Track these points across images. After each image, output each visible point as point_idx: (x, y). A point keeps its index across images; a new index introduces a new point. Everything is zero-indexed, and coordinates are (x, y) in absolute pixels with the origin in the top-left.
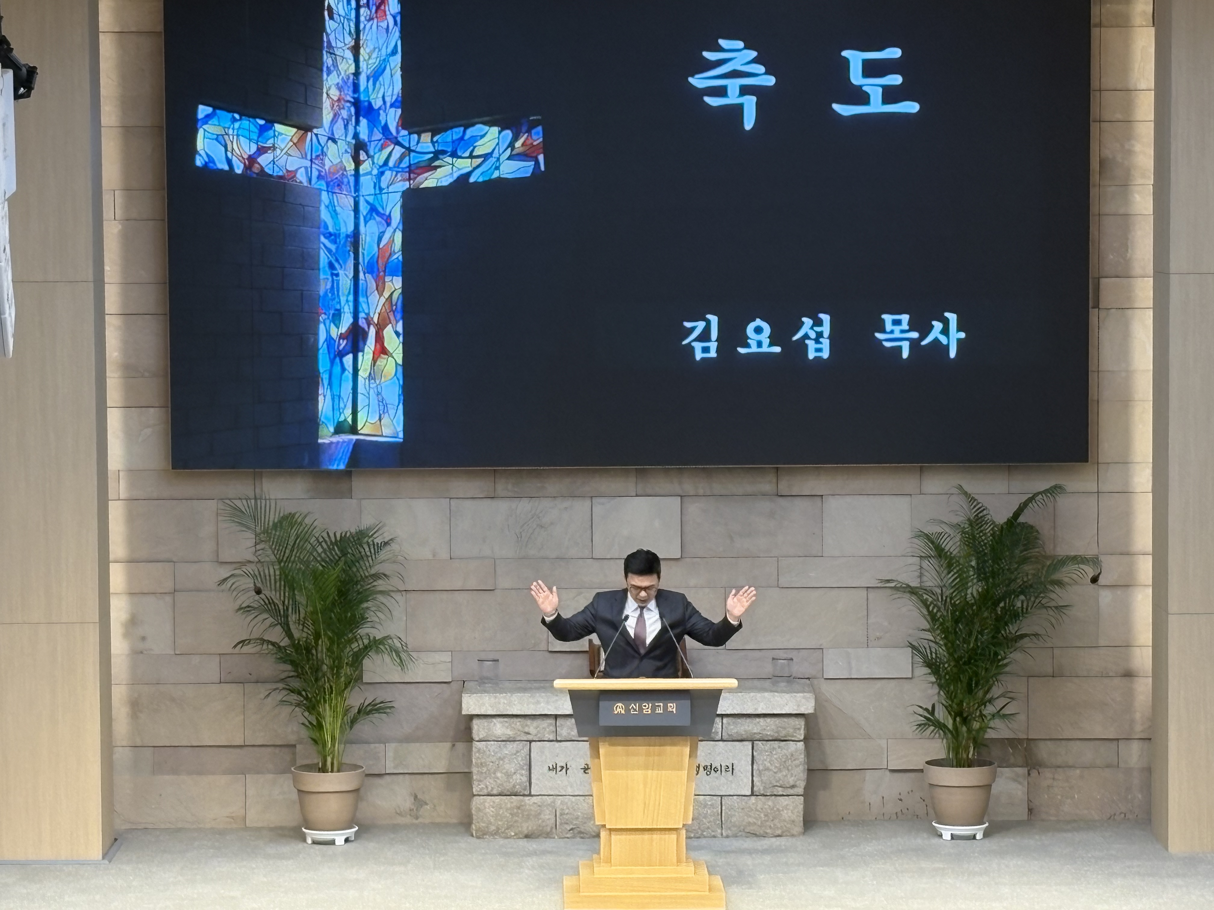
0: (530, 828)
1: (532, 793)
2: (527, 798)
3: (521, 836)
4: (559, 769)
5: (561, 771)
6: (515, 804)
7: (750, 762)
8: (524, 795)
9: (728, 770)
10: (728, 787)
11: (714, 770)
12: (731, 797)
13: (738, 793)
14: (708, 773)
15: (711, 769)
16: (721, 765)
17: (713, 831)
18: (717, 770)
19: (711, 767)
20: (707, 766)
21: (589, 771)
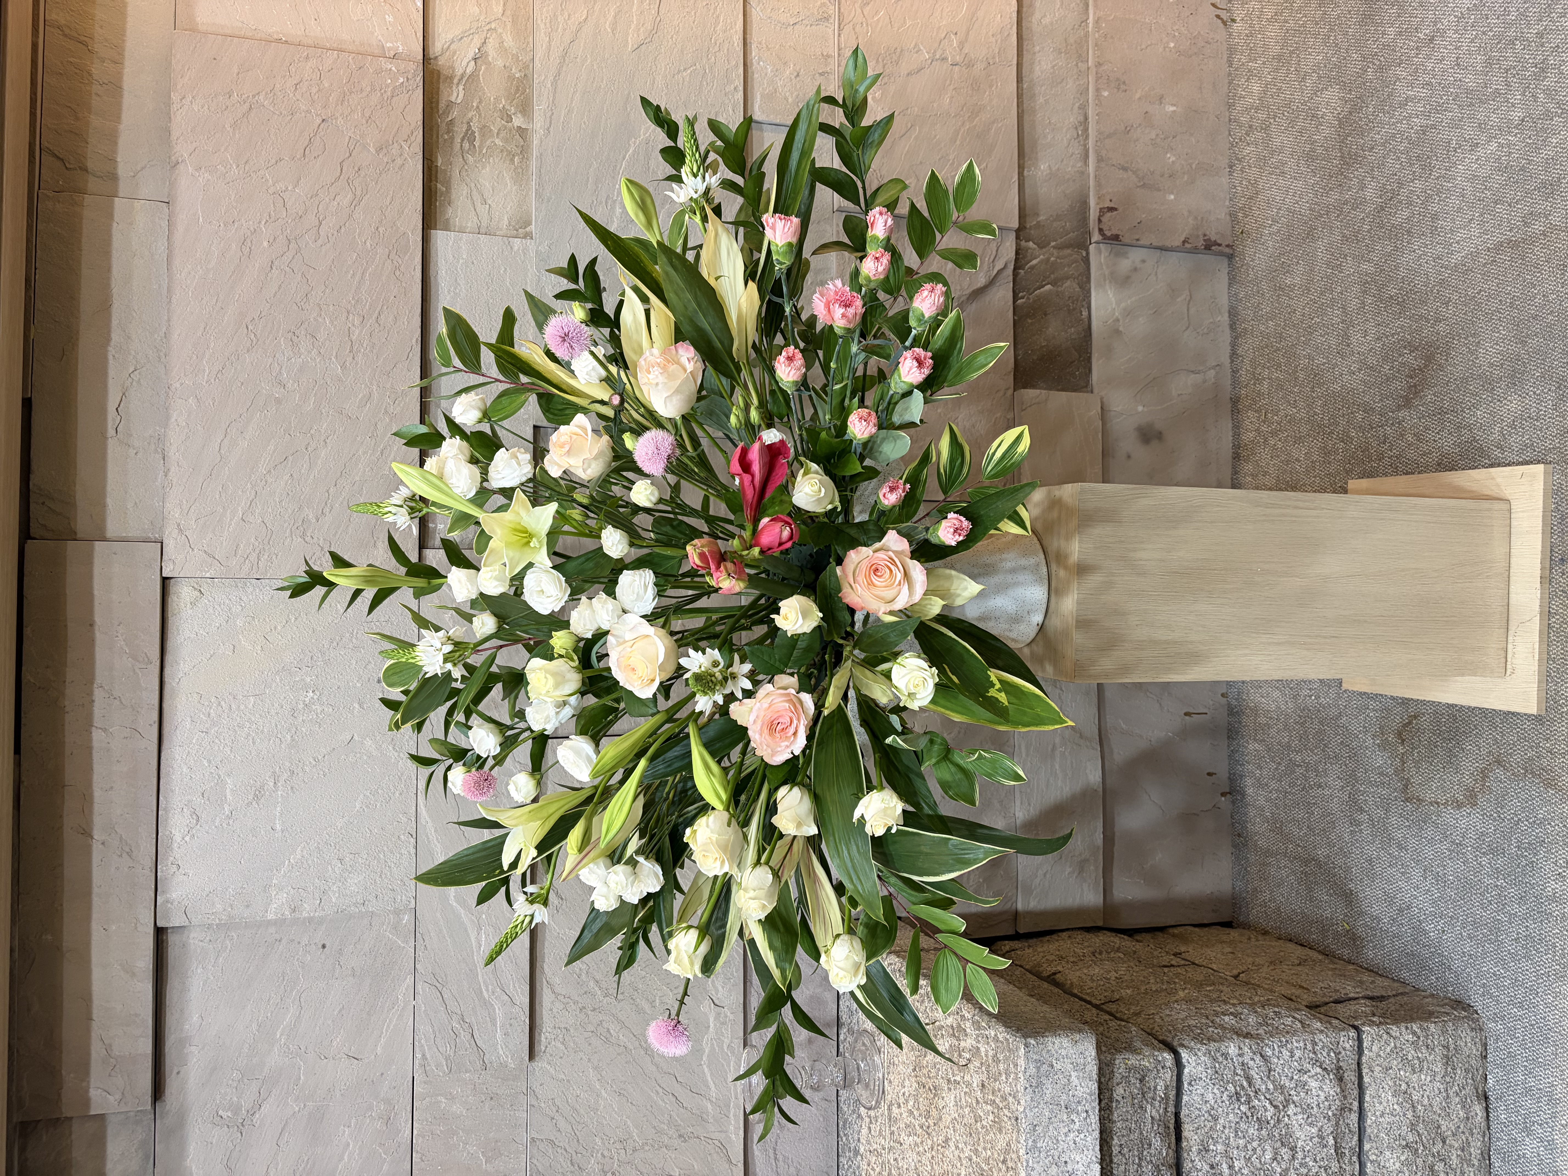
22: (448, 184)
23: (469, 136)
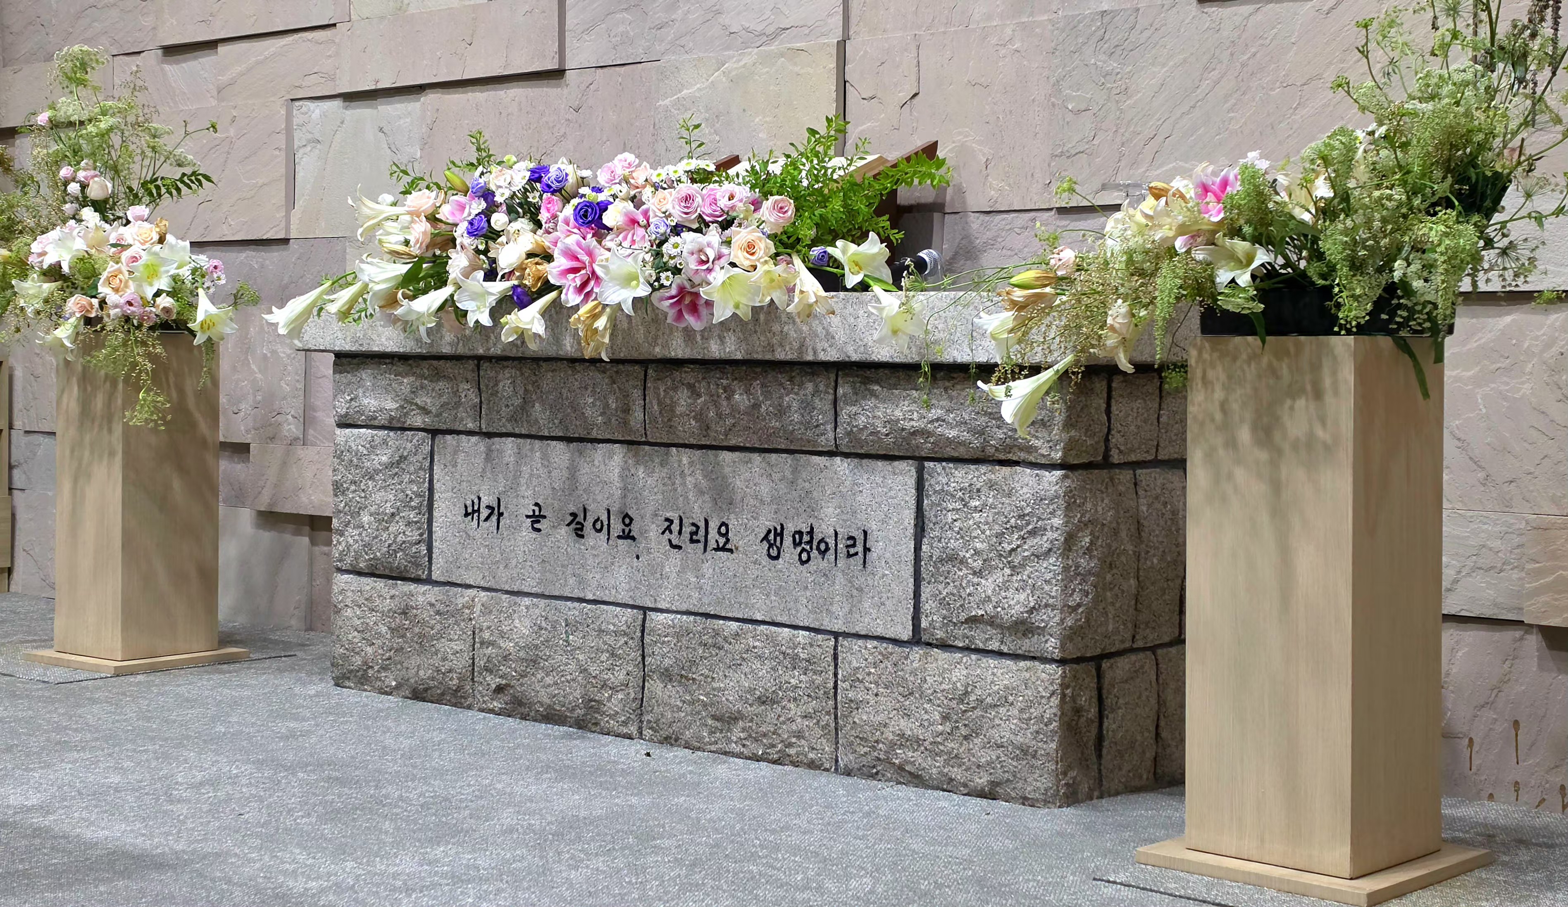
1: (434, 578)
2: (423, 589)
3: (407, 692)
5: (487, 519)
6: (398, 602)
7: (911, 531)
8: (417, 580)
9: (852, 551)
10: (853, 606)
11: (818, 549)
12: (860, 642)
13: (879, 631)
14: (804, 556)
15: (810, 542)
16: (836, 534)
17: (813, 749)
18: (827, 549)
19: (812, 538)
20: (800, 533)
21: (543, 525)
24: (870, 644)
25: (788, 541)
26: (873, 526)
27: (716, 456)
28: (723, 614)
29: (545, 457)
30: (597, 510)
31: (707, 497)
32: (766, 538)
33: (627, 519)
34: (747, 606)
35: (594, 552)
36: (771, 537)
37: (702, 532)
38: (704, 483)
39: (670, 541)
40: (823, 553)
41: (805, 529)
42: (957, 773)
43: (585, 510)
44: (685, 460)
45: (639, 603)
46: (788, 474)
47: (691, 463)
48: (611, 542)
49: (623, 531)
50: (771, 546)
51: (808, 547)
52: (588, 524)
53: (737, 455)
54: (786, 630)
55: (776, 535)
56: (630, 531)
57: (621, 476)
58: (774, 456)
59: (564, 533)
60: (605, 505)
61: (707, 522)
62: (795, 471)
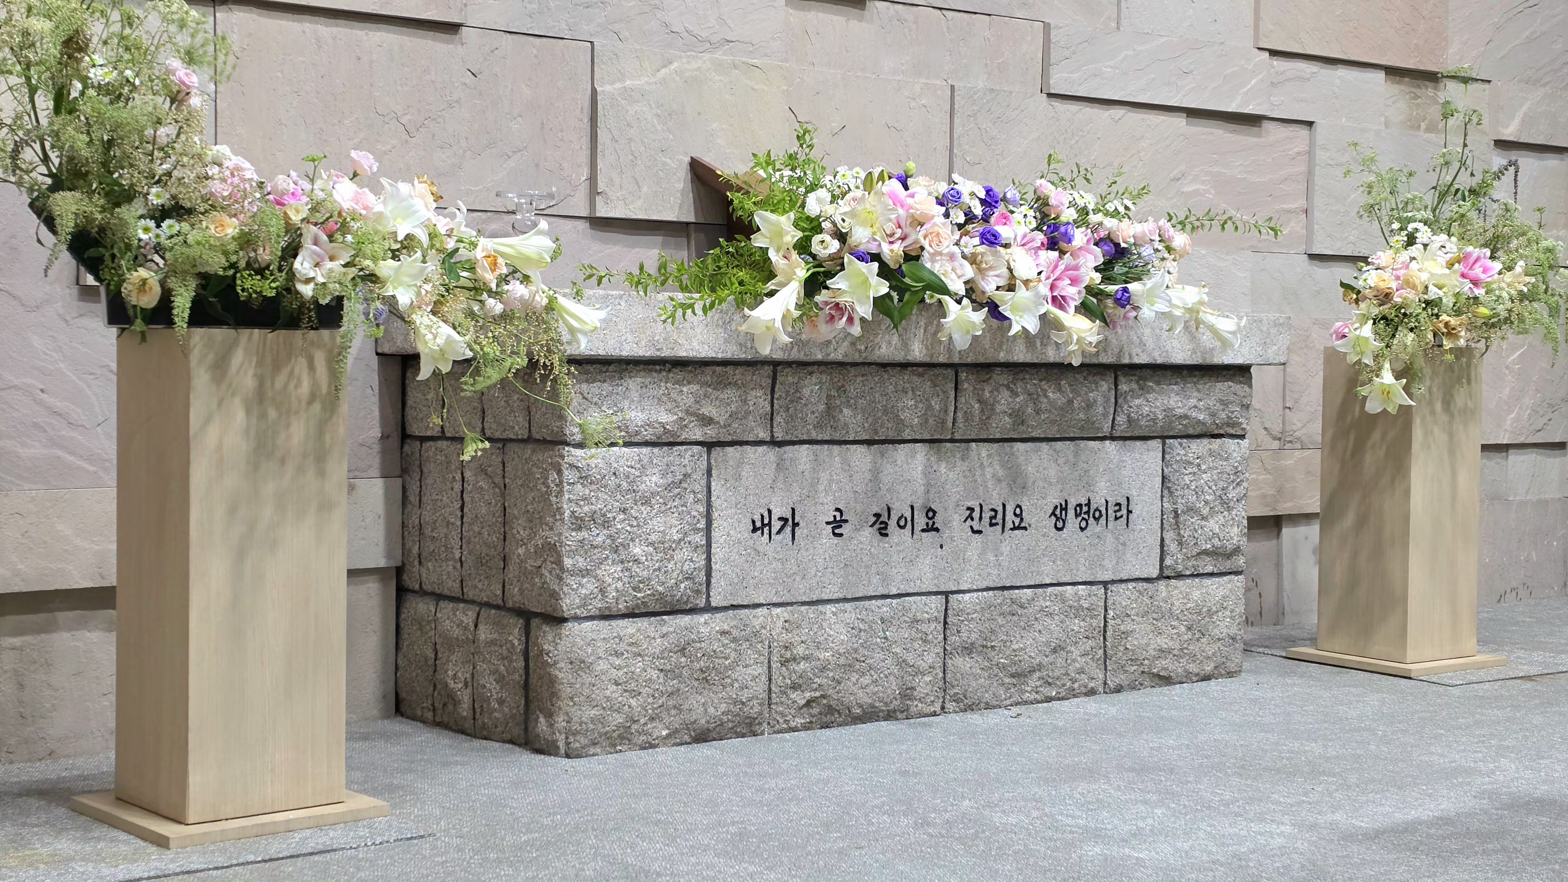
0: (711, 710)
1: (713, 604)
2: (702, 618)
3: (687, 738)
4: (776, 525)
5: (779, 532)
6: (672, 638)
7: (1159, 492)
8: (693, 611)
9: (1119, 514)
10: (1119, 558)
11: (1094, 517)
12: (1123, 586)
13: (1137, 574)
14: (1083, 524)
15: (1088, 513)
16: (1107, 502)
17: (1093, 679)
18: (1101, 515)
19: (1089, 508)
20: (1080, 505)
21: (845, 530)
22: (1399, 83)
23: (1417, 97)
24: (1131, 585)
25: (1071, 513)
26: (1133, 493)
27: (1012, 447)
28: (1018, 585)
29: (845, 462)
30: (901, 508)
31: (1004, 484)
32: (1053, 514)
33: (930, 513)
34: (1038, 573)
35: (898, 548)
36: (1058, 512)
37: (1000, 516)
38: (1001, 473)
39: (971, 527)
40: (1097, 519)
41: (1084, 501)
42: (1193, 668)
43: (889, 509)
44: (984, 454)
45: (943, 589)
46: (1071, 458)
47: (989, 456)
48: (915, 537)
49: (927, 524)
50: (1057, 519)
51: (1086, 517)
52: (893, 523)
53: (1029, 445)
54: (1069, 587)
55: (1062, 510)
56: (934, 523)
57: (925, 474)
58: (1059, 444)
59: (868, 534)
60: (909, 503)
61: (1004, 506)
62: (1076, 454)
